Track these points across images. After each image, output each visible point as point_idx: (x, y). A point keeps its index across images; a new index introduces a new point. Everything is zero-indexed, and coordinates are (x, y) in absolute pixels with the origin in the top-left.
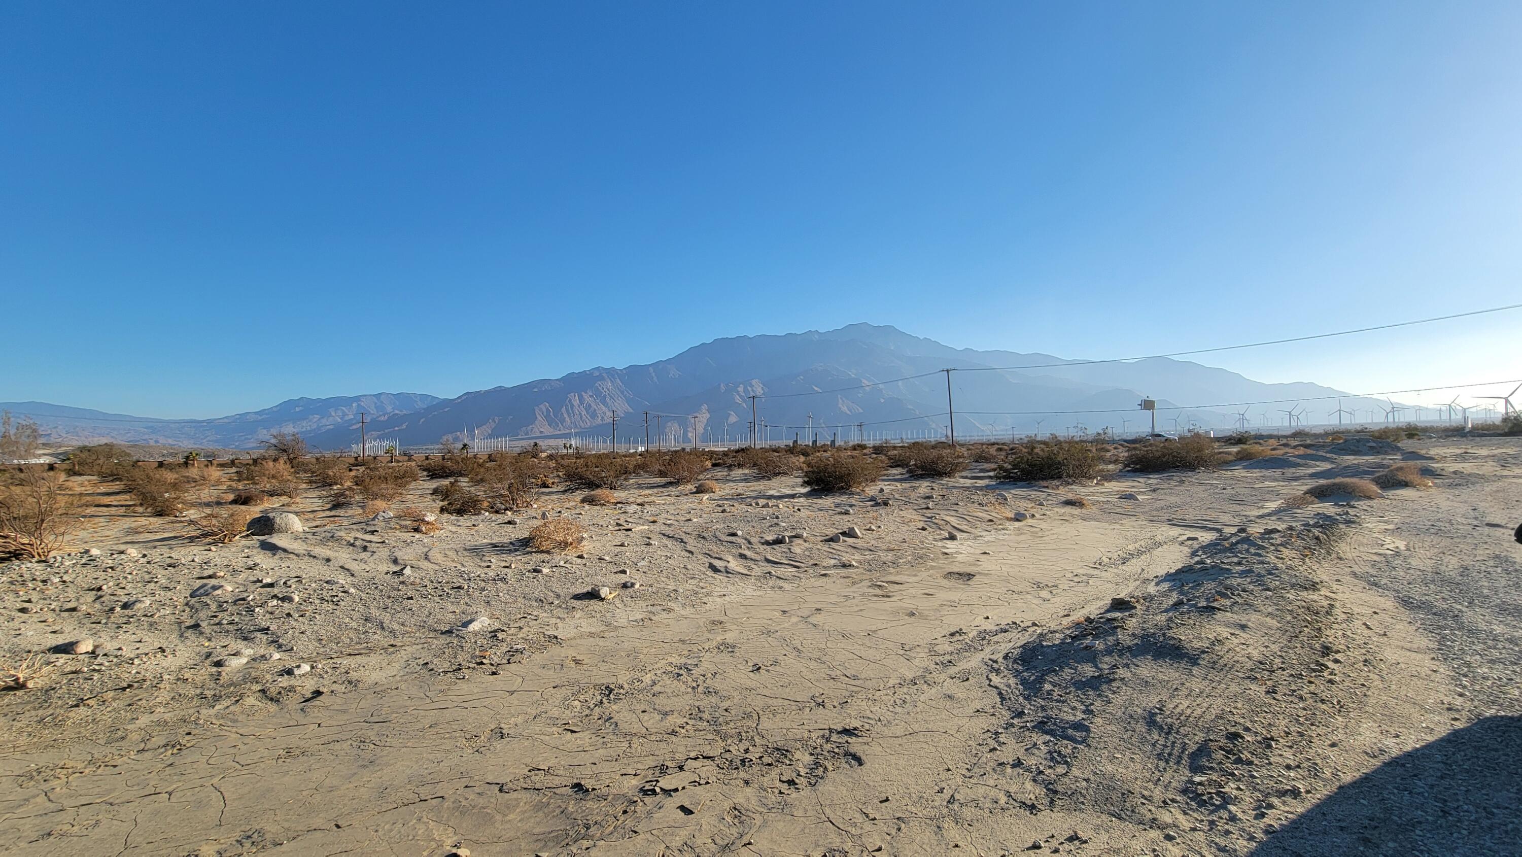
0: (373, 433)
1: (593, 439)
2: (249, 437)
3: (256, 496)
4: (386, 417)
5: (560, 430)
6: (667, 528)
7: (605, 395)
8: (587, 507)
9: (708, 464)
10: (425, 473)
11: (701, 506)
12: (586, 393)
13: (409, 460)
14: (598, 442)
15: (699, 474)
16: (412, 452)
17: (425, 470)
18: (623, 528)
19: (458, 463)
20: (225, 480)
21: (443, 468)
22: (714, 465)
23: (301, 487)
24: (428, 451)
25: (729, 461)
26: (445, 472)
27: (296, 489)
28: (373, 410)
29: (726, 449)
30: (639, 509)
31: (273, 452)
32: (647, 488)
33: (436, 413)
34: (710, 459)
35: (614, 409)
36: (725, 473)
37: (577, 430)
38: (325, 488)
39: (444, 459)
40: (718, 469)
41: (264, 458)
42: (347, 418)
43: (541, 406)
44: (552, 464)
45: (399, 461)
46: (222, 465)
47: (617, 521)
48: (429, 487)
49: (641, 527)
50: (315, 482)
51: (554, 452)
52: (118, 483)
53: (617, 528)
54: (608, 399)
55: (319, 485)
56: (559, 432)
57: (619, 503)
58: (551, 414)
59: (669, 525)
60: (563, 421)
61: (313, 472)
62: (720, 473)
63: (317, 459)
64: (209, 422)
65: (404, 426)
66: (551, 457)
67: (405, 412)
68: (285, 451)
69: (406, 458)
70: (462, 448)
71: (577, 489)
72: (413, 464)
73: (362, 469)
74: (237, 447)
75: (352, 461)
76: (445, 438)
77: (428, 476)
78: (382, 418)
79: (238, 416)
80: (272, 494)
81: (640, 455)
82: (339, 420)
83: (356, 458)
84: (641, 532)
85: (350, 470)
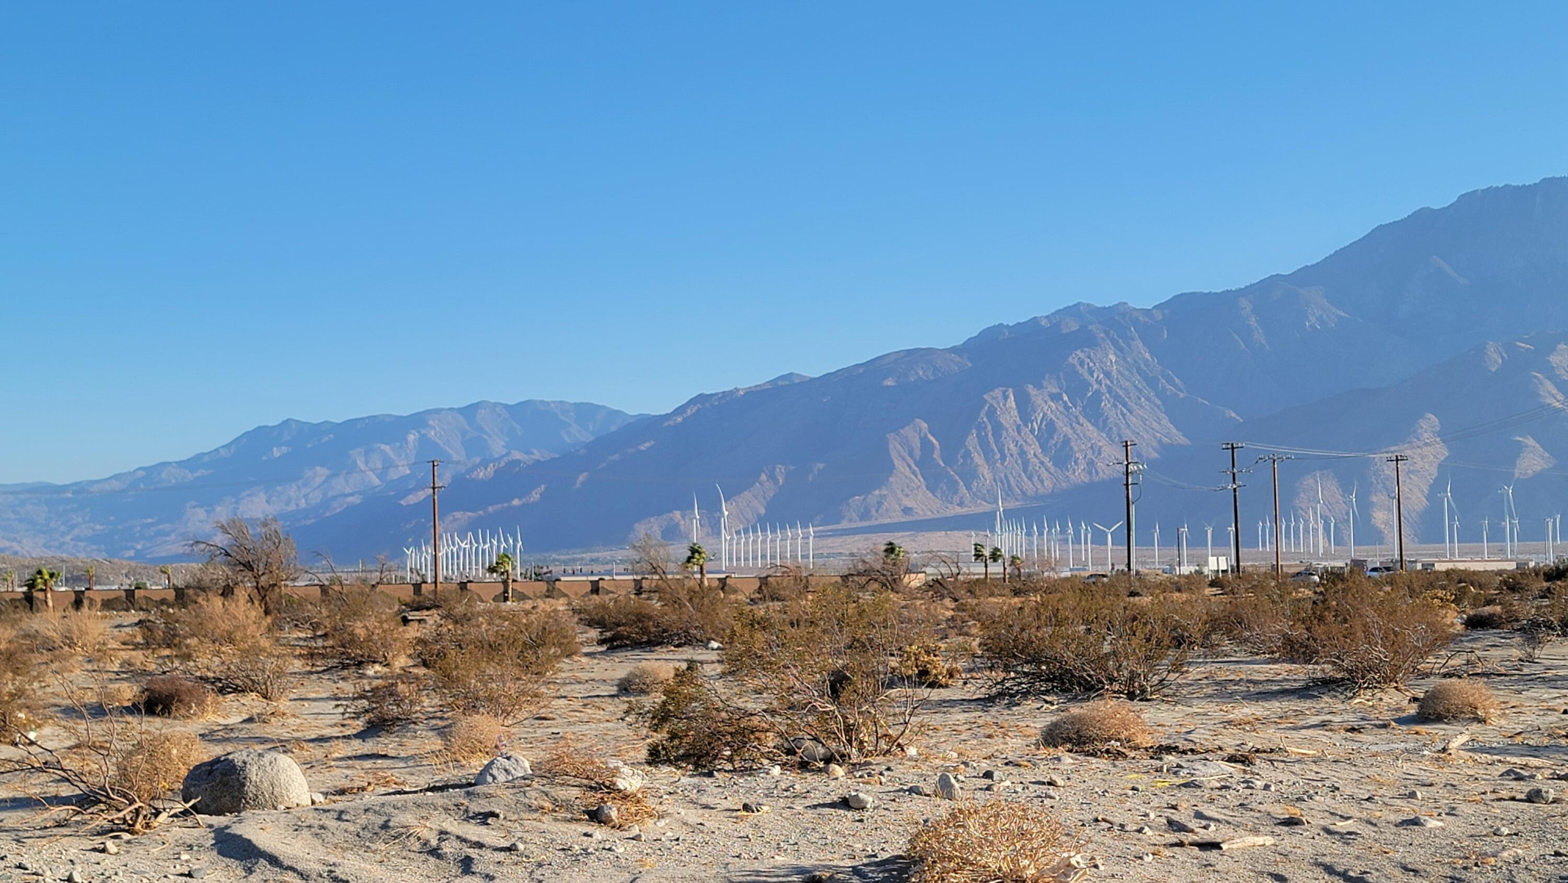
0: (458, 515)
1: (1063, 531)
2: (167, 527)
3: (189, 691)
4: (491, 469)
5: (961, 504)
6: (1338, 847)
7: (1098, 394)
8: (1068, 759)
9: (1453, 619)
10: (594, 633)
11: (1445, 774)
12: (1039, 386)
13: (549, 594)
14: (1077, 540)
15: (1423, 655)
16: (556, 569)
17: (591, 623)
18: (1191, 837)
19: (681, 606)
20: (114, 645)
21: (641, 618)
22: (1476, 623)
23: (291, 669)
24: (596, 568)
25: (1527, 609)
26: (645, 631)
27: (279, 674)
28: (457, 453)
29: (1511, 566)
30: (1238, 776)
31: (221, 572)
32: (1250, 697)
33: (616, 457)
34: (1457, 601)
35: (1128, 435)
36: (1516, 653)
37: (1012, 505)
38: (345, 673)
39: (639, 591)
40: (1489, 637)
41: (201, 588)
42: (393, 475)
43: (907, 431)
44: (945, 609)
45: (522, 597)
46: (108, 604)
47: (1169, 813)
48: (606, 676)
49: (1251, 840)
50: (323, 656)
51: (944, 570)
53: (1172, 838)
54: (1106, 404)
55: (332, 662)
56: (959, 511)
57: (1169, 749)
58: (936, 455)
59: (1346, 837)
60: (970, 476)
61: (315, 627)
62: (1494, 652)
63: (324, 589)
64: (79, 488)
65: (535, 496)
66: (937, 587)
67: (537, 455)
68: (248, 566)
69: (542, 587)
70: (689, 560)
71: (1026, 694)
72: (560, 605)
73: (432, 618)
74: (139, 555)
75: (407, 594)
76: (641, 530)
77: (601, 642)
78: (481, 474)
79: (141, 473)
80: (224, 687)
81: (1213, 584)
82: (377, 482)
83: (417, 587)
84: (1252, 855)
85: (405, 621)
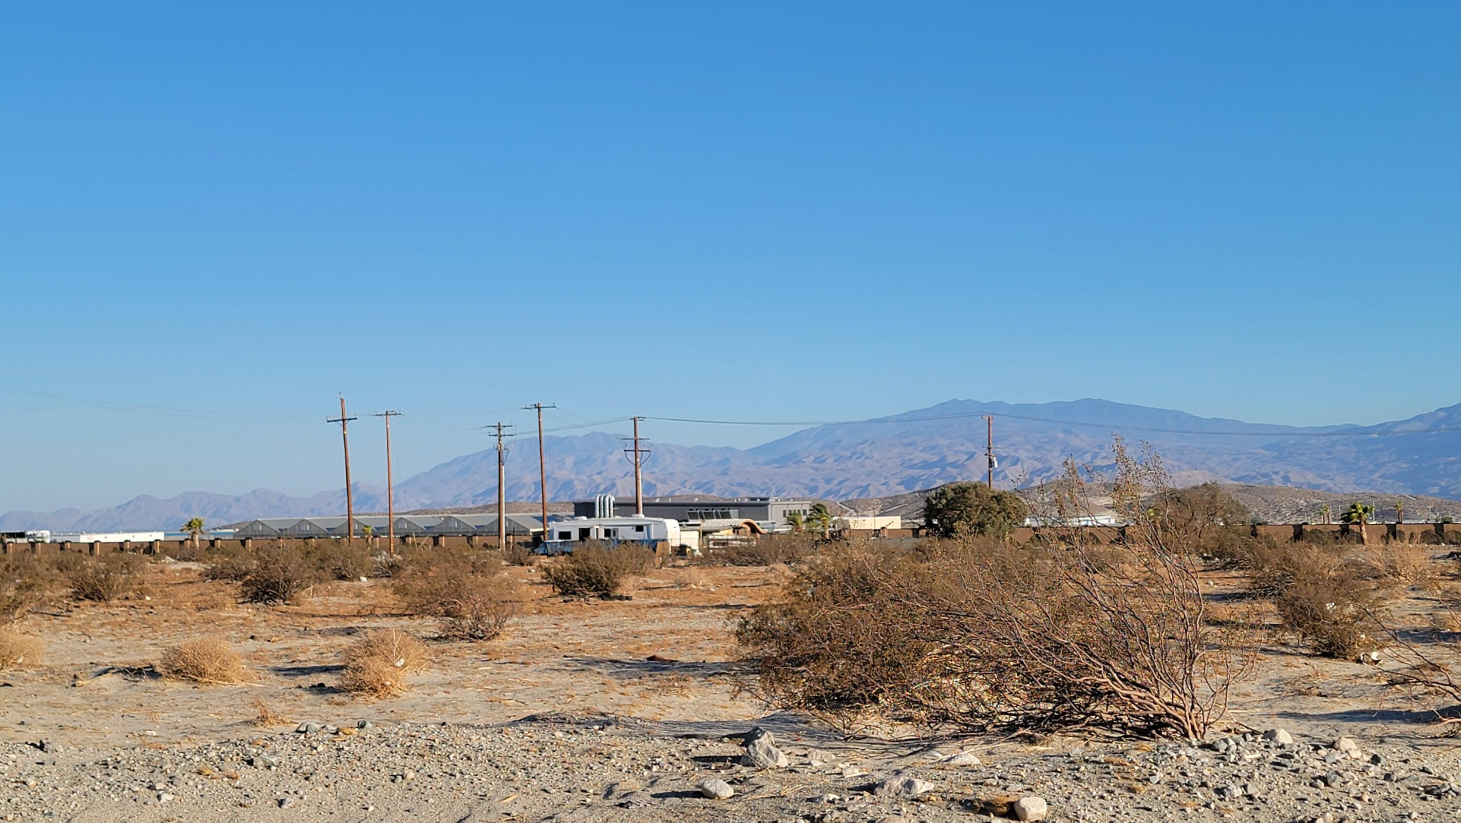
20: (1434, 575)
46: (1419, 537)
52: (1234, 573)
